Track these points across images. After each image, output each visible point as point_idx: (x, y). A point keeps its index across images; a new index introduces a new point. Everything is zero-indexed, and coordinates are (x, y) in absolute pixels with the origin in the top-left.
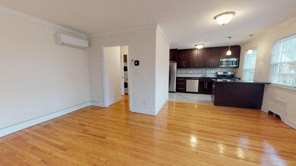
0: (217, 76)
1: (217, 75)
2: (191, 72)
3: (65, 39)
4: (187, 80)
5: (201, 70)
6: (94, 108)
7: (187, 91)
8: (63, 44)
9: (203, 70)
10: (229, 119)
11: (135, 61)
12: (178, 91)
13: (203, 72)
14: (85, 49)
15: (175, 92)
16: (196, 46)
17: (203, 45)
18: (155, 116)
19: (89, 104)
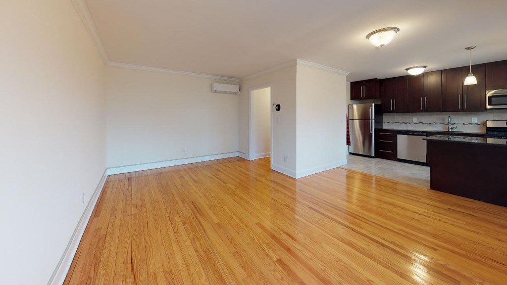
0: (487, 130)
1: (487, 127)
2: (415, 120)
3: (218, 87)
4: (398, 135)
5: (440, 117)
6: (240, 159)
7: (398, 158)
8: (216, 92)
9: (445, 117)
10: (425, 212)
11: (277, 106)
12: (379, 155)
13: (443, 120)
14: (235, 93)
15: (374, 157)
16: (407, 70)
17: (425, 67)
18: (295, 179)
19: (237, 155)
